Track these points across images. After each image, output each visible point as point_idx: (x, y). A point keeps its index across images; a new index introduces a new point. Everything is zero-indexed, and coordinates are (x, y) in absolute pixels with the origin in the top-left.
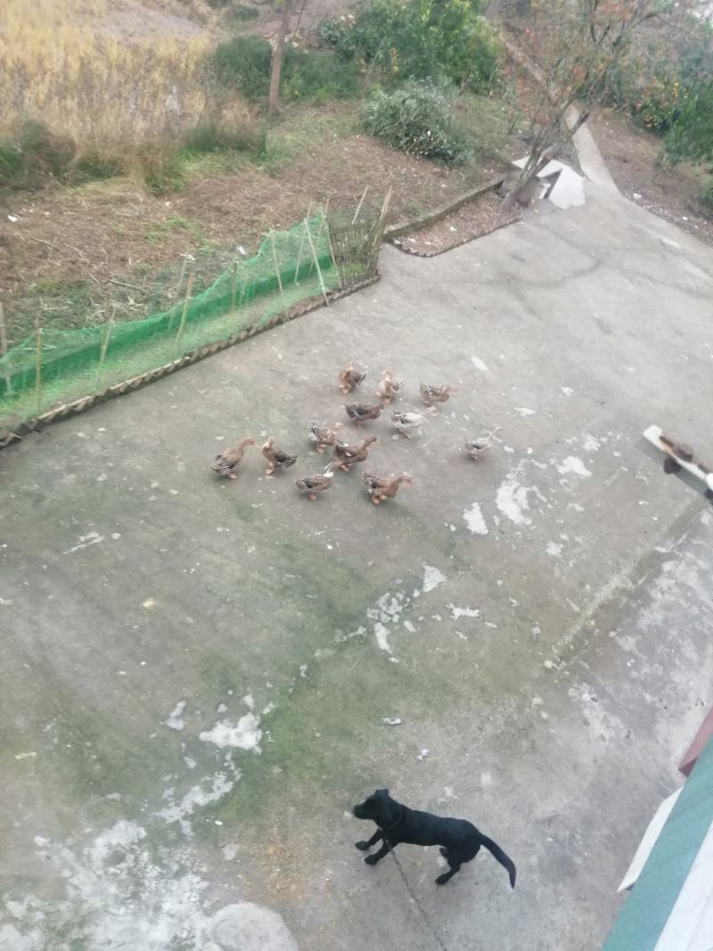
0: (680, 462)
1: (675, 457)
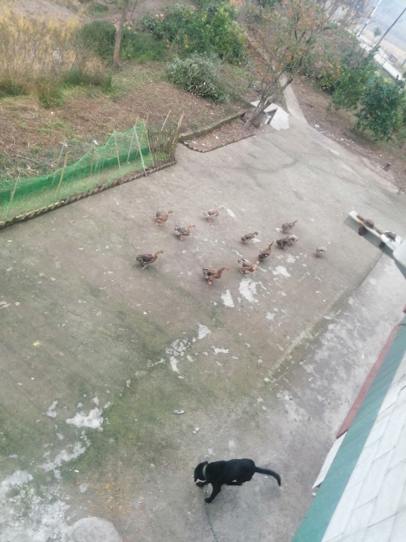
0: (368, 228)
1: (365, 225)
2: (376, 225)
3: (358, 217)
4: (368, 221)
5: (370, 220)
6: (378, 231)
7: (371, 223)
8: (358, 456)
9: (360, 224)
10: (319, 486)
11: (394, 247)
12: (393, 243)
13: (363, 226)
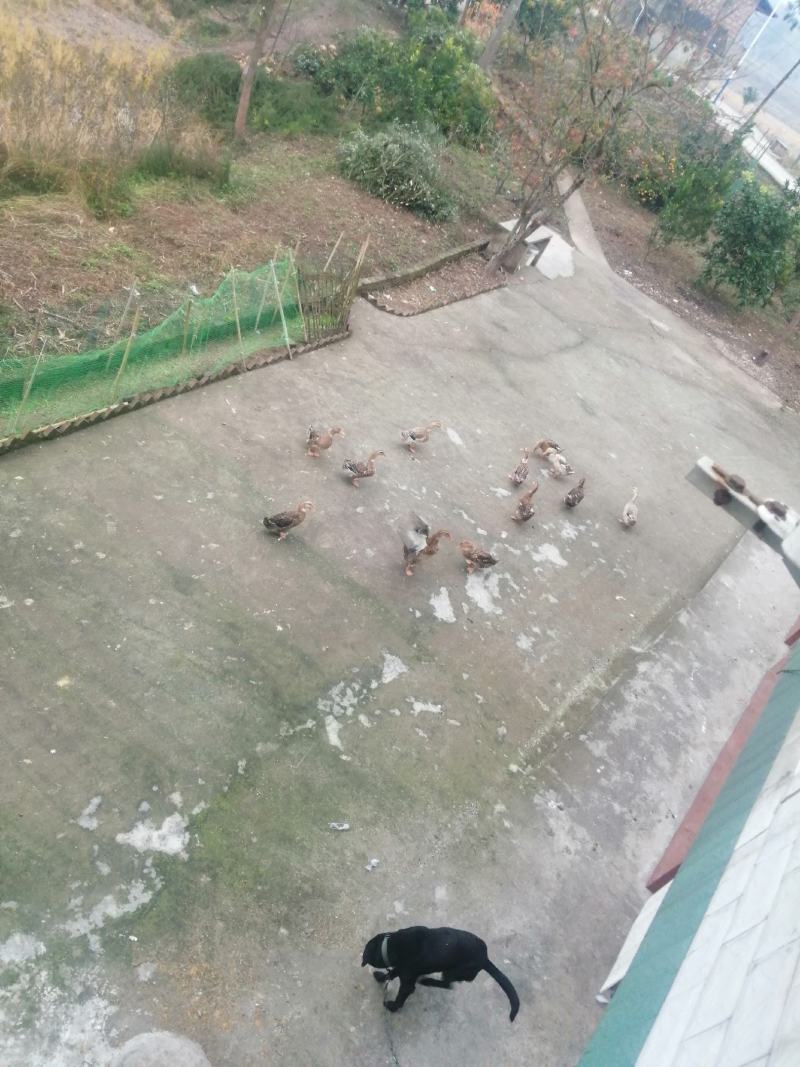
0: (732, 492)
1: (727, 487)
2: (748, 487)
3: (715, 469)
4: (735, 479)
5: (736, 476)
6: (752, 499)
7: (740, 483)
8: (694, 932)
9: (718, 483)
10: (614, 988)
11: (784, 532)
12: (782, 523)
13: (723, 486)
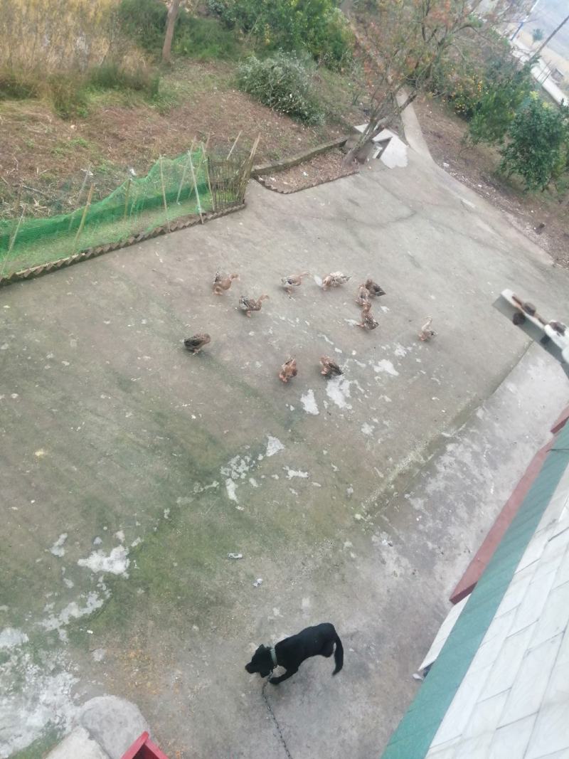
0: (527, 315)
1: (523, 311)
2: (538, 312)
3: (514, 298)
4: (529, 305)
5: (530, 304)
6: (540, 320)
7: (532, 308)
8: (485, 630)
9: (517, 309)
10: (428, 668)
11: (563, 344)
12: (562, 338)
13: (520, 311)
